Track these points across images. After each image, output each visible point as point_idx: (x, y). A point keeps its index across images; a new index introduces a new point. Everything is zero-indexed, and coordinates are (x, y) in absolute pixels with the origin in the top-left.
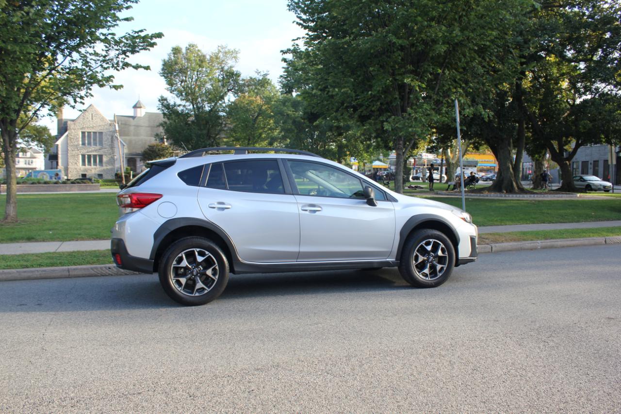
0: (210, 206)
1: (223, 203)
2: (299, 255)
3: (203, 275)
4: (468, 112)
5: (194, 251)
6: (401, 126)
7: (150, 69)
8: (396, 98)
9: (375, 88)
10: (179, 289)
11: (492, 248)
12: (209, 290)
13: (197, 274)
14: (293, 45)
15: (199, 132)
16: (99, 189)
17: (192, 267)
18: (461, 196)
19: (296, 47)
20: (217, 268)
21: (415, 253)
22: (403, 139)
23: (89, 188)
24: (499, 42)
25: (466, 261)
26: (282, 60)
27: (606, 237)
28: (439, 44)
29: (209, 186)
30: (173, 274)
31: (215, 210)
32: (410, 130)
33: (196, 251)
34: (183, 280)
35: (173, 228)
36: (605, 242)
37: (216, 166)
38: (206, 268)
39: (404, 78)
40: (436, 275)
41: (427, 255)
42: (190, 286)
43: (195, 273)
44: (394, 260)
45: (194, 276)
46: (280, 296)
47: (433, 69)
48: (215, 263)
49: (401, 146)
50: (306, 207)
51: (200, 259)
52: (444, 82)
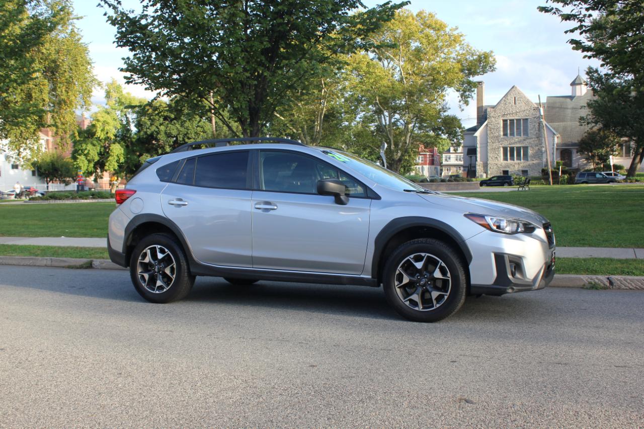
0: (170, 202)
1: (181, 200)
3: (163, 273)
10: (145, 285)
12: (167, 289)
13: (159, 271)
17: (154, 263)
20: (175, 266)
21: (399, 270)
31: (174, 207)
33: (158, 247)
34: (147, 276)
37: (191, 161)
38: (165, 266)
41: (418, 274)
44: (369, 277)
45: (156, 273)
48: (173, 262)
50: (260, 204)
51: (160, 256)
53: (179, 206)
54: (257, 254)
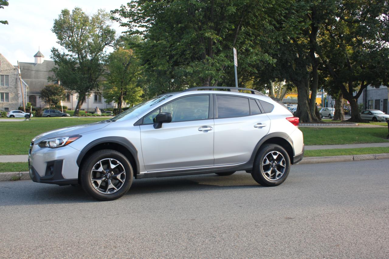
4: (256, 59)
6: (200, 70)
7: (8, 24)
9: (183, 40)
14: (121, 7)
15: (82, 76)
19: (124, 8)
22: (209, 80)
24: (285, 5)
27: (355, 156)
28: (231, 6)
36: (353, 158)
39: (205, 33)
47: (229, 25)
52: (240, 36)
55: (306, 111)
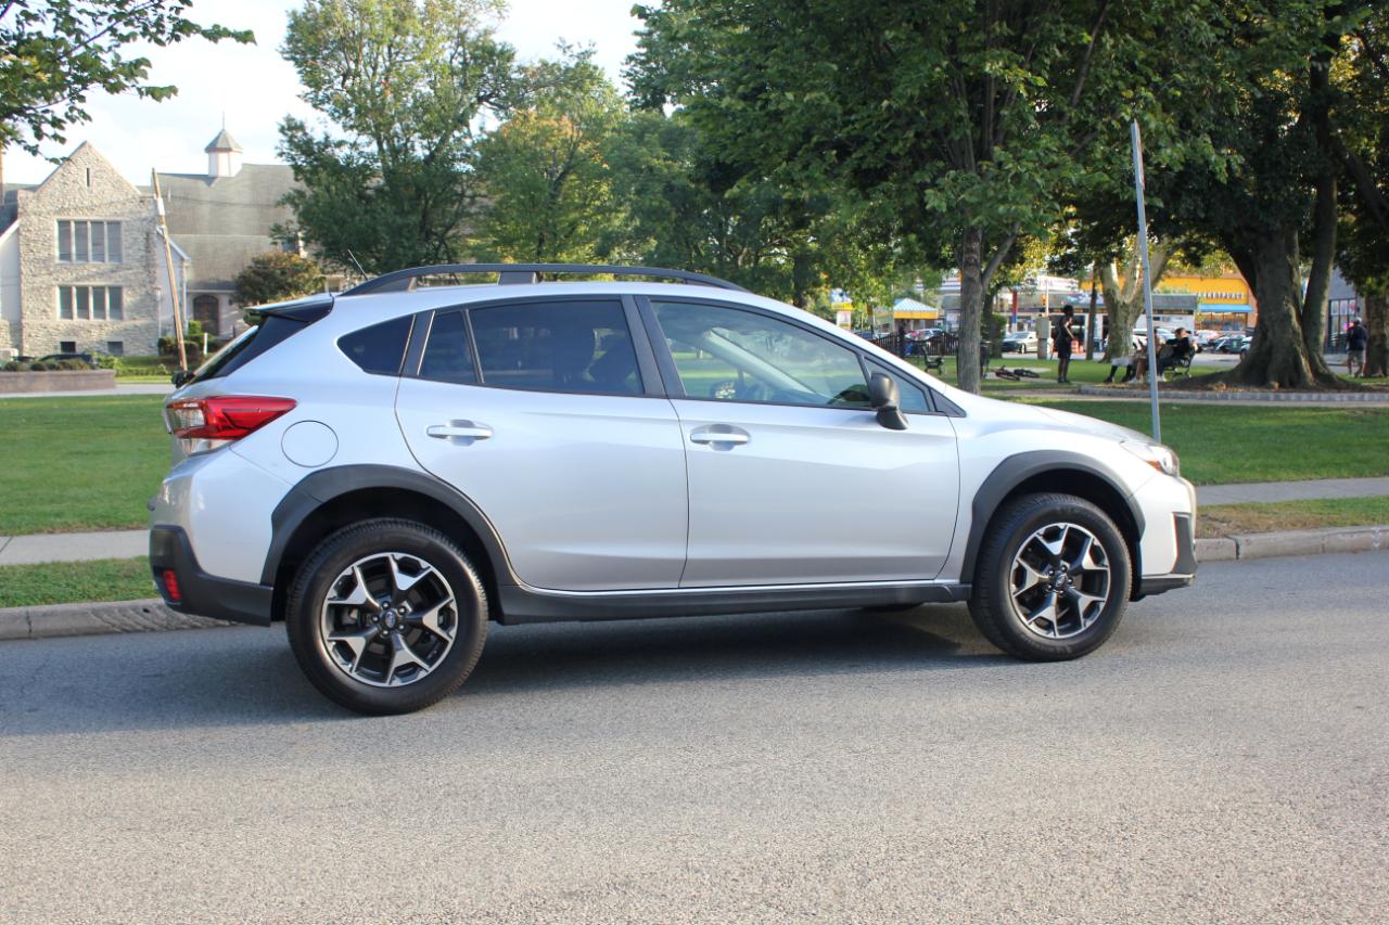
0: (432, 431)
1: (468, 424)
2: (684, 568)
3: (414, 628)
4: (1171, 156)
5: (386, 559)
6: (973, 200)
7: (254, 41)
8: (960, 119)
9: (900, 89)
10: (346, 668)
11: (1238, 547)
12: (431, 670)
13: (397, 623)
15: (399, 220)
16: (112, 386)
17: (382, 605)
18: (1150, 397)
20: (454, 606)
21: (1017, 561)
22: (980, 236)
23: (83, 382)
25: (1162, 586)
26: (633, 13)
29: (428, 373)
30: (327, 627)
31: (447, 443)
32: (1001, 209)
33: (394, 558)
34: (357, 643)
35: (326, 495)
37: (449, 318)
38: (421, 608)
39: (984, 60)
40: (1076, 625)
41: (1050, 566)
42: (376, 661)
43: (390, 623)
44: (956, 581)
45: (389, 630)
46: (632, 685)
47: (1068, 32)
48: (446, 594)
49: (975, 256)
50: (703, 432)
51: (404, 582)
52: (1101, 70)
53: (469, 440)
54: (699, 552)
55: (1292, 344)
